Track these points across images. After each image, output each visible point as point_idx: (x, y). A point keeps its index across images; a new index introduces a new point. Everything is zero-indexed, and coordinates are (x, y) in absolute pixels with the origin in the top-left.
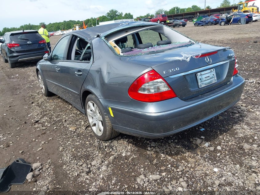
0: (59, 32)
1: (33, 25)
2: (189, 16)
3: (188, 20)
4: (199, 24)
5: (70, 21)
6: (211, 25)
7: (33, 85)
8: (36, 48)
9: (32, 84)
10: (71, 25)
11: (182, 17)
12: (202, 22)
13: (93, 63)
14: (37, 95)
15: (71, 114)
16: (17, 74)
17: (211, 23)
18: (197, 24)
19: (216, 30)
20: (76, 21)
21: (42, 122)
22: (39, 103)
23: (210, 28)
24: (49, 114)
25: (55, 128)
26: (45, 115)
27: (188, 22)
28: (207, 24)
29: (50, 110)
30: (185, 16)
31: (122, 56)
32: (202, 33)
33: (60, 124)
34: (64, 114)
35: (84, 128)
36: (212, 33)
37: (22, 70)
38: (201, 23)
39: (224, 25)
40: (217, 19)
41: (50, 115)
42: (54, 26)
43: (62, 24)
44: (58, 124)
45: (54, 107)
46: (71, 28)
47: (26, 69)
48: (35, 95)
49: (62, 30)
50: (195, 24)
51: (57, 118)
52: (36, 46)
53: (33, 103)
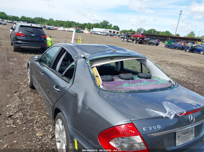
0: (62, 28)
1: (44, 19)
2: (162, 38)
3: (161, 41)
4: (169, 46)
5: (72, 22)
6: (178, 49)
7: (24, 73)
8: (37, 40)
9: (24, 71)
10: (72, 25)
11: (156, 38)
12: (172, 45)
13: (72, 85)
14: (23, 84)
15: (44, 115)
16: (16, 57)
17: (178, 48)
18: (168, 46)
19: (182, 55)
20: (77, 23)
21: (15, 118)
22: (21, 94)
23: (177, 52)
24: (24, 109)
25: (24, 128)
26: (21, 109)
27: (161, 42)
28: (175, 48)
29: (27, 105)
30: (159, 37)
31: (101, 89)
32: (170, 55)
33: (31, 125)
34: (38, 114)
35: (50, 137)
36: (179, 57)
37: (22, 55)
38: (170, 46)
39: (189, 52)
40: (184, 46)
41: (26, 111)
42: (59, 23)
43: (66, 23)
44: (28, 125)
45: (32, 102)
46: (71, 27)
47: (25, 55)
48: (22, 83)
49: (64, 27)
50: (166, 46)
51: (30, 116)
52: (38, 39)
53: (16, 92)
